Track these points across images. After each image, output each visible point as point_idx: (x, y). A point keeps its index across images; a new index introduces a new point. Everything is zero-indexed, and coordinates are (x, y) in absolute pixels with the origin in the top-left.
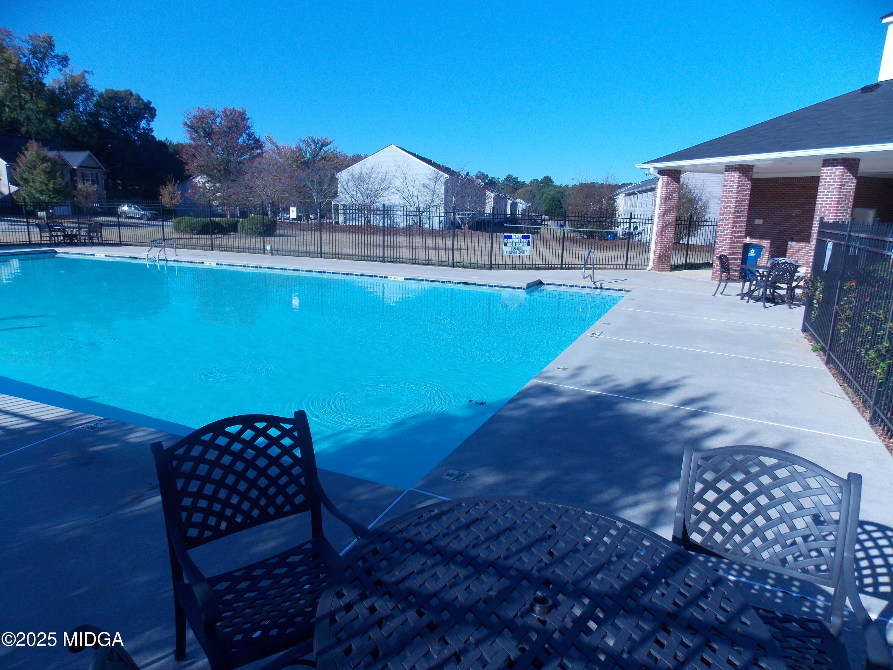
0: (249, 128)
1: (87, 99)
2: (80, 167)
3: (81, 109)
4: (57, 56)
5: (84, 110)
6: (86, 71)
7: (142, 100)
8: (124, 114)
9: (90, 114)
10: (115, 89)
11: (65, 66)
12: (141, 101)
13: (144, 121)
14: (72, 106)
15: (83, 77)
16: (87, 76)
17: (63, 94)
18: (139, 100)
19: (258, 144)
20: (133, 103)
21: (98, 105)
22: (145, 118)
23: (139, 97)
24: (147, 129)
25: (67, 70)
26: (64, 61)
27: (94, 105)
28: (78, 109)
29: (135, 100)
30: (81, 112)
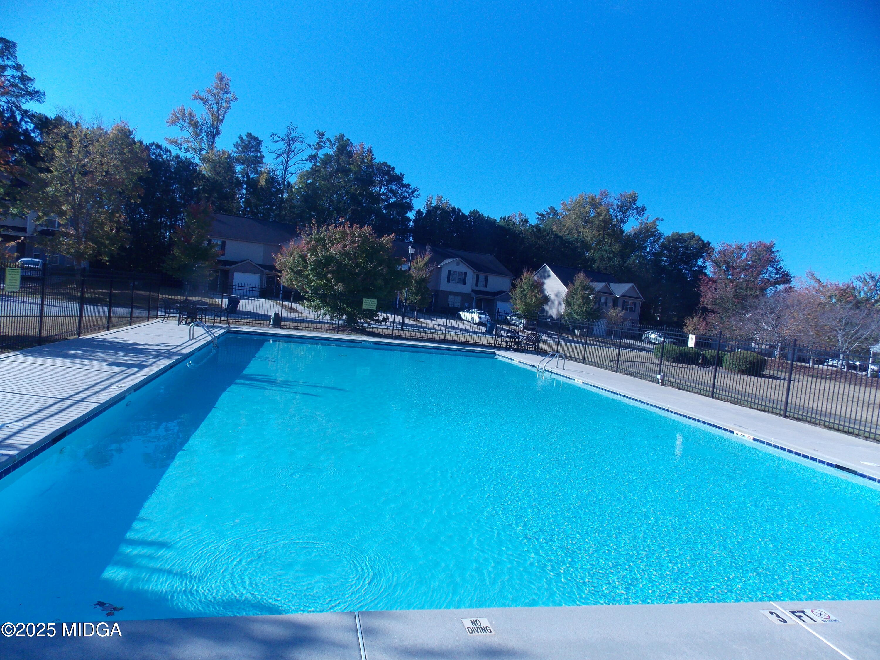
0: (778, 261)
1: (655, 242)
2: (622, 296)
3: (648, 250)
4: (637, 208)
5: (650, 250)
6: (658, 219)
7: (702, 241)
8: (684, 253)
9: (655, 254)
10: (681, 232)
11: (641, 215)
12: (700, 242)
13: (701, 260)
14: (642, 248)
15: (654, 223)
16: (658, 223)
17: (636, 238)
18: (698, 241)
19: (786, 278)
20: (693, 244)
21: (663, 246)
22: (702, 257)
23: (700, 238)
24: (701, 266)
25: (643, 218)
26: (642, 211)
27: (659, 246)
28: (646, 250)
29: (696, 240)
30: (648, 253)
